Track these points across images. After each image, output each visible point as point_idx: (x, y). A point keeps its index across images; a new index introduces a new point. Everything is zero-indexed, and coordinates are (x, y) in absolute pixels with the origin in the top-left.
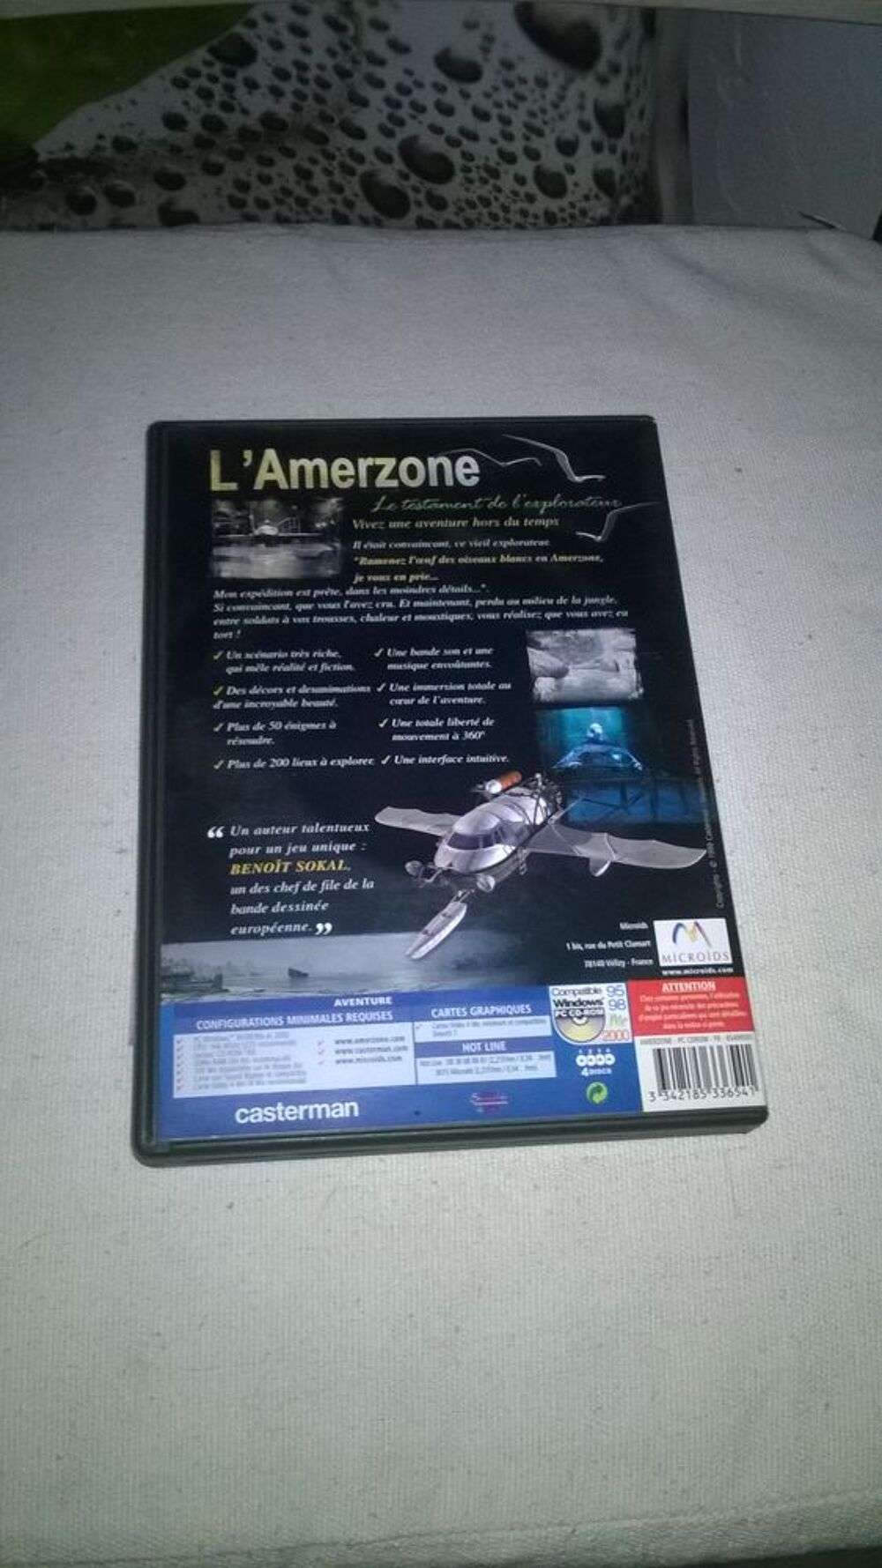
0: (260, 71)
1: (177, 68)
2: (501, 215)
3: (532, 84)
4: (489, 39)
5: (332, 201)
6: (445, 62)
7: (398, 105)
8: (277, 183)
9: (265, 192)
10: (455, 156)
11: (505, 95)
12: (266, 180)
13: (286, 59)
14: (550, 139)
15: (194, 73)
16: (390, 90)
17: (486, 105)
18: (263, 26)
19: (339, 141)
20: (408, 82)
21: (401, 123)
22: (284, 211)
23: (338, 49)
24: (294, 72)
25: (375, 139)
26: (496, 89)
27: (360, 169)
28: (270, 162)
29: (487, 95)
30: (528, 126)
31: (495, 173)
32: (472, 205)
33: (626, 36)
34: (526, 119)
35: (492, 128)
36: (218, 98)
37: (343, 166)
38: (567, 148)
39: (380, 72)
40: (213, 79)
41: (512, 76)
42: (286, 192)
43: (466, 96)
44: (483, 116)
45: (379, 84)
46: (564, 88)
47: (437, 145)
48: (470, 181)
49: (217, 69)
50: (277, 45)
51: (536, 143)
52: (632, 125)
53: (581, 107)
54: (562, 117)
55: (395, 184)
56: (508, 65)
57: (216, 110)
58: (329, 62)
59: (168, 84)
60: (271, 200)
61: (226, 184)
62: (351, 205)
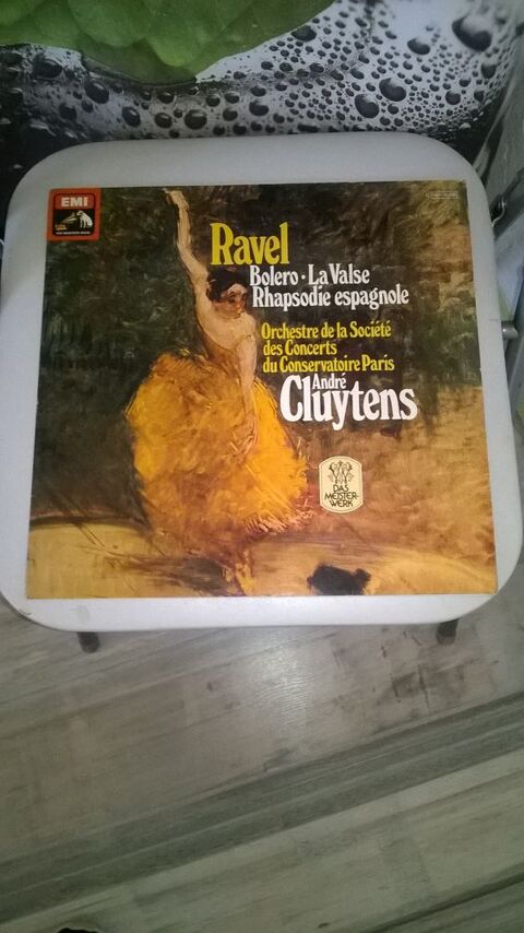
0: (316, 44)
1: (274, 42)
2: (425, 114)
3: (454, 56)
4: (437, 36)
5: (338, 108)
6: (413, 45)
7: (384, 63)
8: (311, 98)
9: (305, 101)
10: (408, 88)
11: (440, 61)
12: (306, 95)
13: (330, 39)
14: (457, 79)
15: (282, 44)
16: (382, 56)
17: (429, 65)
18: (323, 23)
19: (349, 79)
20: (392, 52)
21: (384, 72)
22: (312, 110)
23: (360, 35)
24: (333, 44)
25: (368, 79)
26: (435, 58)
27: (356, 93)
28: (311, 87)
29: (431, 61)
30: (447, 75)
31: (427, 96)
32: (411, 110)
33: (505, 37)
34: (448, 72)
35: (430, 75)
36: (291, 56)
37: (347, 91)
38: (464, 83)
39: (378, 47)
40: (291, 47)
41: (445, 53)
42: (316, 101)
43: (419, 60)
44: (426, 70)
45: (377, 53)
46: (469, 59)
47: (399, 83)
48: (413, 99)
49: (295, 41)
50: (328, 31)
51: (450, 82)
52: (500, 71)
53: (475, 67)
55: (372, 101)
56: (444, 48)
57: (289, 61)
58: (353, 41)
59: (267, 48)
60: (307, 104)
61: (286, 95)
62: (347, 110)
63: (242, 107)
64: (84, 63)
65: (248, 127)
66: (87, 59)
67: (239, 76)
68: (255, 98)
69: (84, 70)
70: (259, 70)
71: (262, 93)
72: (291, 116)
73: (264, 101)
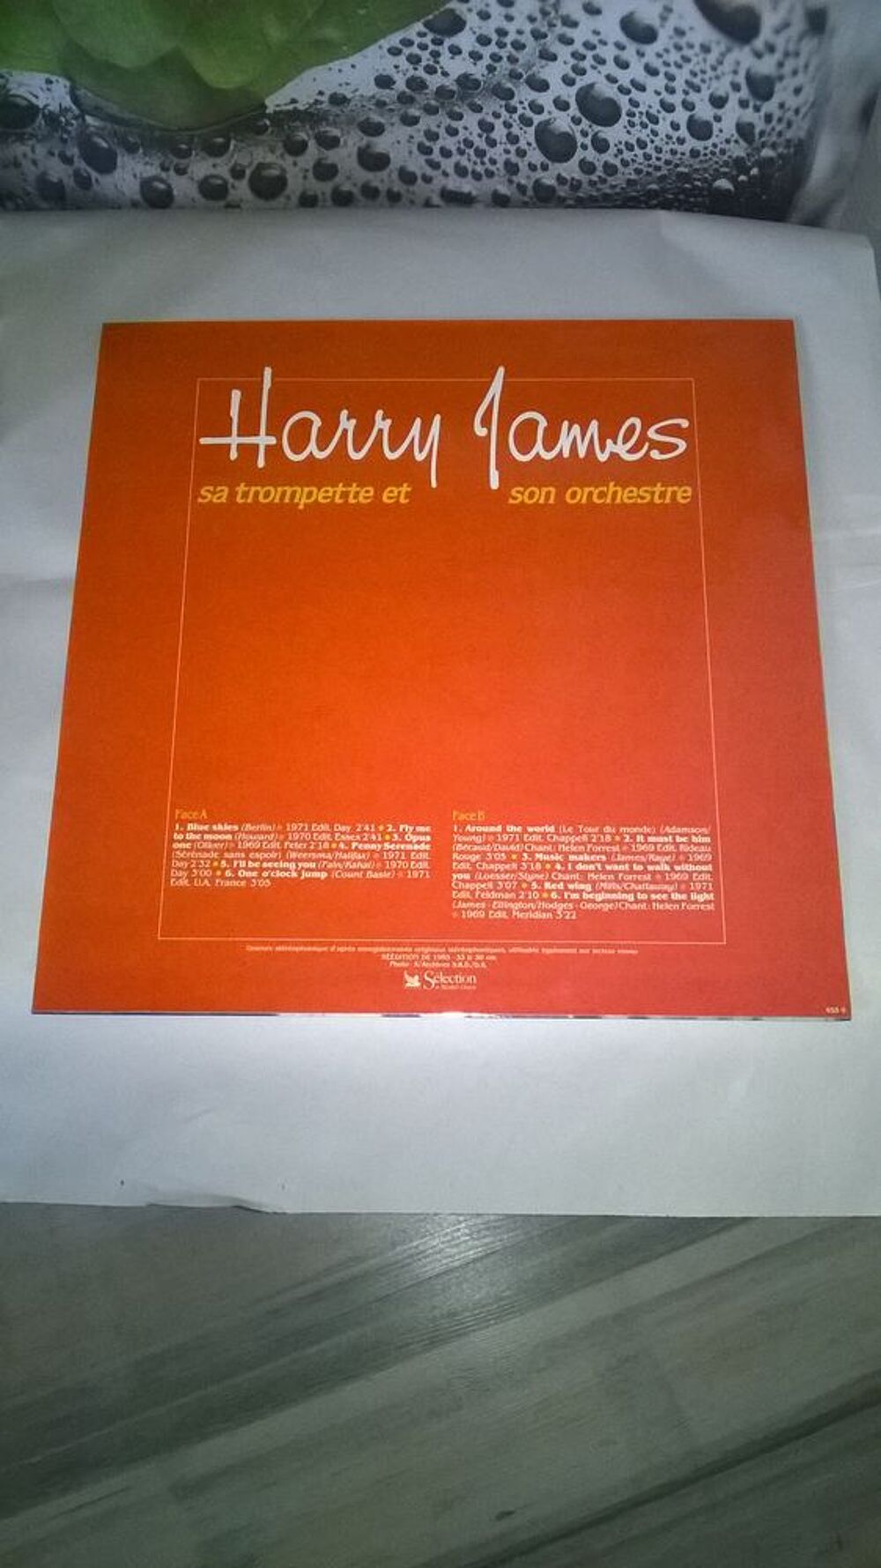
18: (476, 2)
54: (717, 78)
61: (418, 132)
62: (521, 153)
63: (345, 157)
64: (75, 100)
65: (356, 191)
66: (81, 92)
67: (338, 100)
68: (366, 139)
69: (77, 111)
70: (371, 89)
71: (377, 130)
72: (429, 171)
73: (382, 144)
